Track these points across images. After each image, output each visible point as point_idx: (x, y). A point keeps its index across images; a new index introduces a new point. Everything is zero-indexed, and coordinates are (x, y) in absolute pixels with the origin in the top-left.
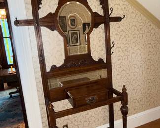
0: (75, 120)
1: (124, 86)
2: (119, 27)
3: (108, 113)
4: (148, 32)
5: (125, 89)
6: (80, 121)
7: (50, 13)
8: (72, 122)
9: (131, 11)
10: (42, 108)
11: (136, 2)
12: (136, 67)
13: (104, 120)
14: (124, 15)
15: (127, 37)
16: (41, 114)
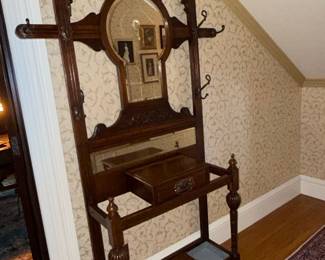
0: (142, 233)
1: (233, 156)
2: (211, 48)
3: (198, 212)
4: (254, 59)
5: (234, 160)
6: (151, 234)
7: (92, 14)
8: (136, 239)
9: (229, 19)
10: (79, 217)
11: (239, 4)
12: (239, 122)
13: (191, 225)
14: (223, 26)
15: (223, 66)
16: (77, 230)
